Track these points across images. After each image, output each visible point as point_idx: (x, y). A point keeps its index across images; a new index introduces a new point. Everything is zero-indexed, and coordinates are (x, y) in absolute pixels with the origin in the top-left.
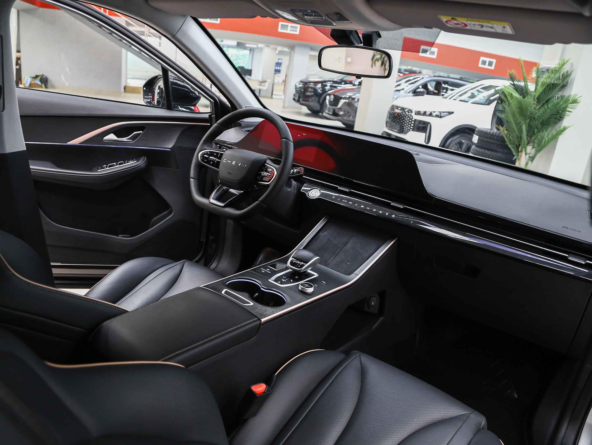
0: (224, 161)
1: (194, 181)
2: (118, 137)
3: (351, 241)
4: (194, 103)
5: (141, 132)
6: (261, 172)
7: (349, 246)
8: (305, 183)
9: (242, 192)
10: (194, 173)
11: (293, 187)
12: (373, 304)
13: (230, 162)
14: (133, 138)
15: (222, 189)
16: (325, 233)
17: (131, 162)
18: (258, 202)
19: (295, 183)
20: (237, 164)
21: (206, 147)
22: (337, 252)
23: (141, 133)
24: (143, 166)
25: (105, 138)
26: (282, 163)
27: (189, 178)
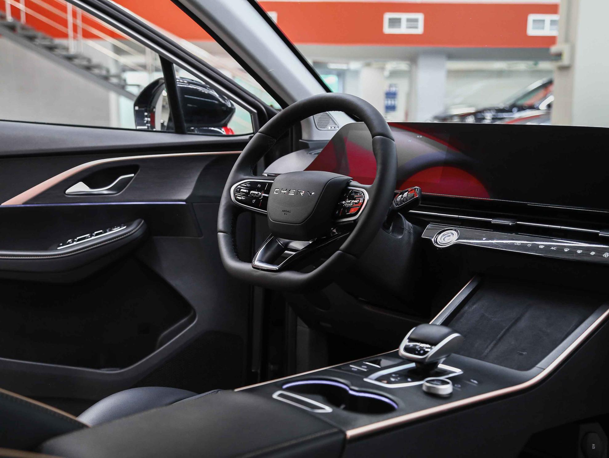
0: (275, 193)
1: (225, 236)
2: (91, 187)
3: (527, 315)
4: (223, 122)
5: (133, 175)
6: (341, 202)
7: (522, 324)
8: (428, 223)
9: (311, 242)
10: (225, 223)
11: (406, 232)
12: (594, 448)
13: (286, 192)
14: (119, 188)
15: (276, 245)
16: (474, 306)
17: (116, 230)
18: (338, 252)
19: (410, 224)
20: (297, 193)
21: (242, 176)
22: (499, 336)
23: (132, 177)
24: (138, 234)
25: (68, 191)
26: (376, 181)
27: (215, 231)
